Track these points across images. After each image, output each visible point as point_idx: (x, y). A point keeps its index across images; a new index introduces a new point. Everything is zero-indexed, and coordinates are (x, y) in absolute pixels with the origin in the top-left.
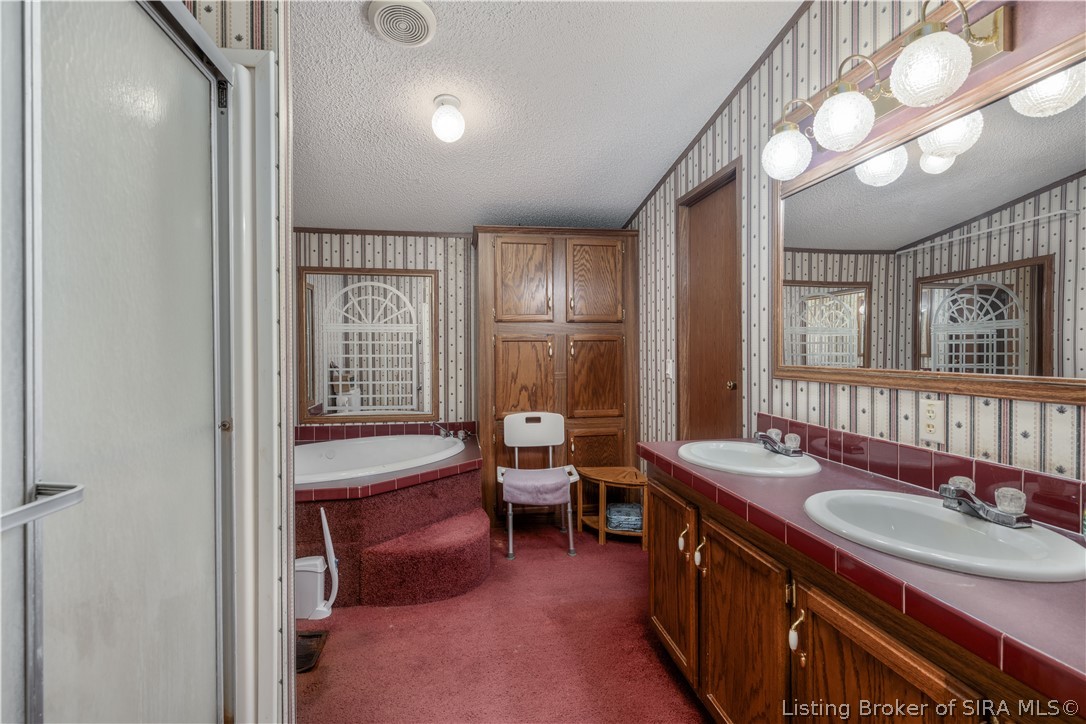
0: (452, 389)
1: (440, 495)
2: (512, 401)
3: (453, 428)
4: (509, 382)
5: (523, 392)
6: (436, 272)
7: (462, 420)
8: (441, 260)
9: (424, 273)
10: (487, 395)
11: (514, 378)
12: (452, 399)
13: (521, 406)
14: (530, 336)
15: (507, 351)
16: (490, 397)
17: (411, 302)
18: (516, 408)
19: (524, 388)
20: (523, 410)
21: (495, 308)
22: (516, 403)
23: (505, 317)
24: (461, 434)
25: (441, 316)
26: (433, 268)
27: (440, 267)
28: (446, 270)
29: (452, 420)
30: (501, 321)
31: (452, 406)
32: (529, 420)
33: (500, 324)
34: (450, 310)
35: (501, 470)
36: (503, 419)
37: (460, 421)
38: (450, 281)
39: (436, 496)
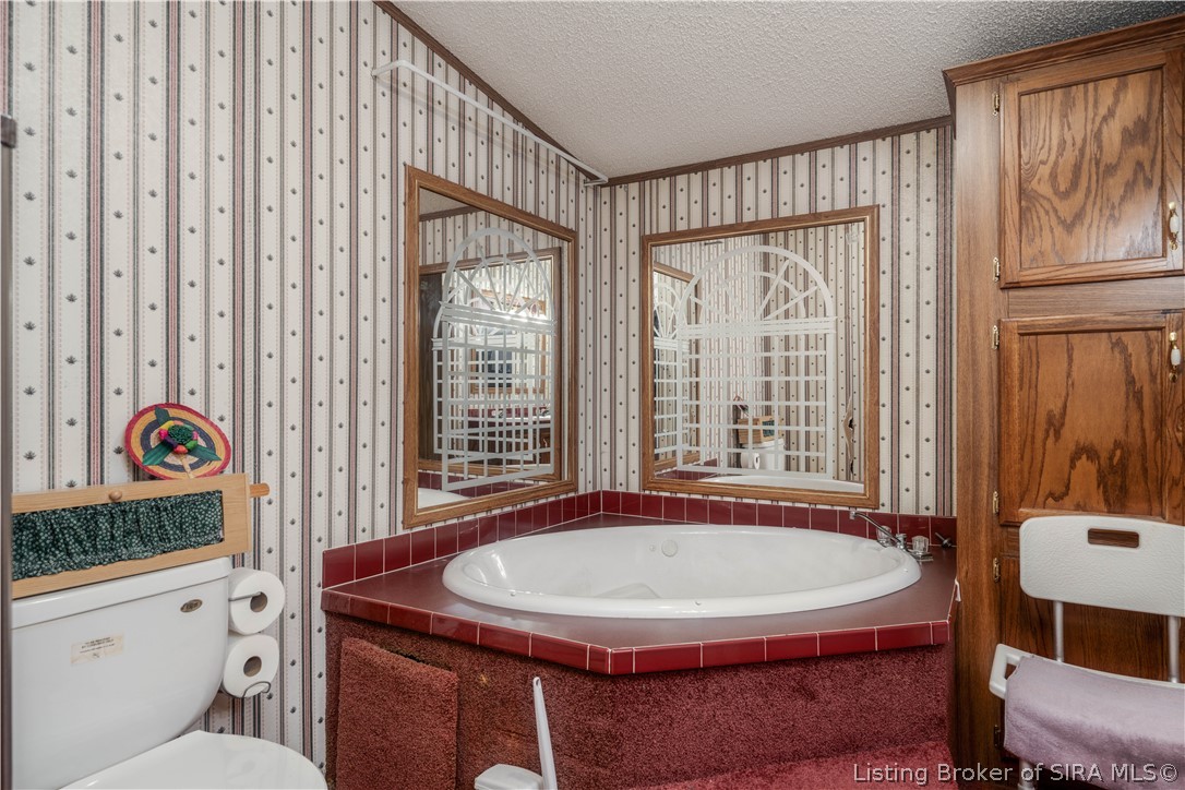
0: (907, 445)
1: (823, 696)
2: (1048, 483)
3: (906, 528)
4: (1040, 435)
5: (1083, 462)
6: (874, 210)
7: (932, 513)
8: (884, 183)
9: (849, 216)
10: (976, 464)
11: (1055, 425)
12: (907, 467)
13: (1076, 493)
14: (1101, 316)
15: (1032, 359)
16: (986, 471)
17: (826, 279)
18: (1059, 499)
19: (1086, 451)
20: (1082, 508)
21: (1001, 253)
22: (1059, 489)
23: (1029, 275)
24: (921, 544)
25: (885, 298)
26: (869, 203)
27: (884, 197)
28: (896, 201)
29: (907, 508)
30: (1016, 286)
31: (907, 480)
32: (1096, 536)
33: (1013, 293)
34: (904, 284)
35: (1005, 654)
36: (1017, 526)
37: (923, 513)
38: (904, 224)
39: (812, 696)
